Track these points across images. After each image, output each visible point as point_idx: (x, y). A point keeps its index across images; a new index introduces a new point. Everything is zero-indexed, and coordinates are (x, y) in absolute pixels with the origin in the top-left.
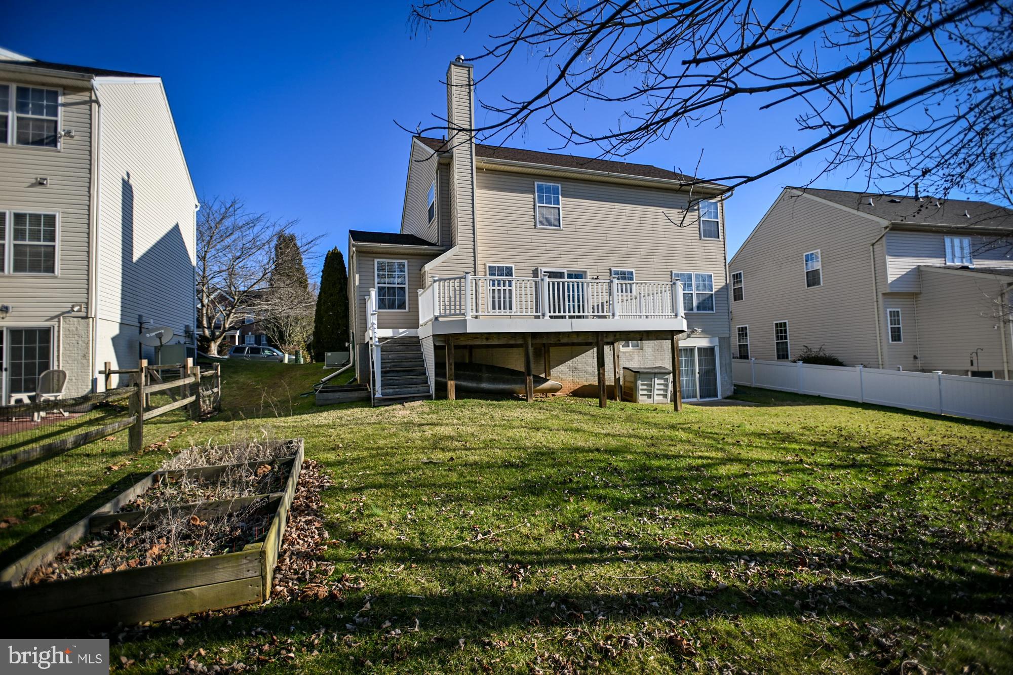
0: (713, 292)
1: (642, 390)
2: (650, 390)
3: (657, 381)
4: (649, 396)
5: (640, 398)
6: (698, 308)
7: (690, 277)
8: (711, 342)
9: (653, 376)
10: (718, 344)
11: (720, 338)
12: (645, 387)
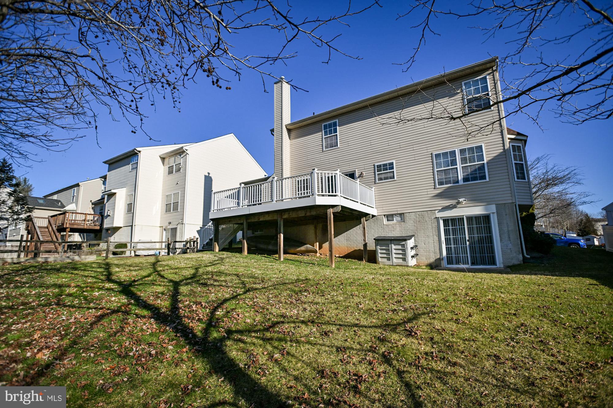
0: (485, 161)
1: (381, 253)
2: (388, 254)
3: (394, 247)
4: (389, 259)
5: (380, 259)
6: (466, 179)
7: (453, 153)
8: (486, 210)
9: (389, 242)
10: (495, 211)
11: (498, 206)
12: (384, 251)
